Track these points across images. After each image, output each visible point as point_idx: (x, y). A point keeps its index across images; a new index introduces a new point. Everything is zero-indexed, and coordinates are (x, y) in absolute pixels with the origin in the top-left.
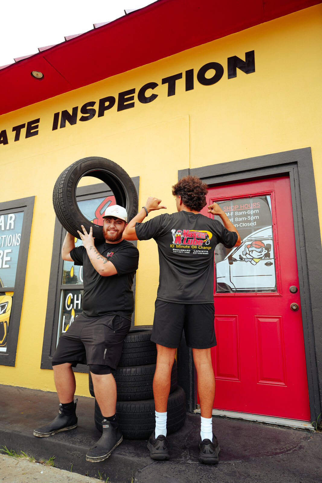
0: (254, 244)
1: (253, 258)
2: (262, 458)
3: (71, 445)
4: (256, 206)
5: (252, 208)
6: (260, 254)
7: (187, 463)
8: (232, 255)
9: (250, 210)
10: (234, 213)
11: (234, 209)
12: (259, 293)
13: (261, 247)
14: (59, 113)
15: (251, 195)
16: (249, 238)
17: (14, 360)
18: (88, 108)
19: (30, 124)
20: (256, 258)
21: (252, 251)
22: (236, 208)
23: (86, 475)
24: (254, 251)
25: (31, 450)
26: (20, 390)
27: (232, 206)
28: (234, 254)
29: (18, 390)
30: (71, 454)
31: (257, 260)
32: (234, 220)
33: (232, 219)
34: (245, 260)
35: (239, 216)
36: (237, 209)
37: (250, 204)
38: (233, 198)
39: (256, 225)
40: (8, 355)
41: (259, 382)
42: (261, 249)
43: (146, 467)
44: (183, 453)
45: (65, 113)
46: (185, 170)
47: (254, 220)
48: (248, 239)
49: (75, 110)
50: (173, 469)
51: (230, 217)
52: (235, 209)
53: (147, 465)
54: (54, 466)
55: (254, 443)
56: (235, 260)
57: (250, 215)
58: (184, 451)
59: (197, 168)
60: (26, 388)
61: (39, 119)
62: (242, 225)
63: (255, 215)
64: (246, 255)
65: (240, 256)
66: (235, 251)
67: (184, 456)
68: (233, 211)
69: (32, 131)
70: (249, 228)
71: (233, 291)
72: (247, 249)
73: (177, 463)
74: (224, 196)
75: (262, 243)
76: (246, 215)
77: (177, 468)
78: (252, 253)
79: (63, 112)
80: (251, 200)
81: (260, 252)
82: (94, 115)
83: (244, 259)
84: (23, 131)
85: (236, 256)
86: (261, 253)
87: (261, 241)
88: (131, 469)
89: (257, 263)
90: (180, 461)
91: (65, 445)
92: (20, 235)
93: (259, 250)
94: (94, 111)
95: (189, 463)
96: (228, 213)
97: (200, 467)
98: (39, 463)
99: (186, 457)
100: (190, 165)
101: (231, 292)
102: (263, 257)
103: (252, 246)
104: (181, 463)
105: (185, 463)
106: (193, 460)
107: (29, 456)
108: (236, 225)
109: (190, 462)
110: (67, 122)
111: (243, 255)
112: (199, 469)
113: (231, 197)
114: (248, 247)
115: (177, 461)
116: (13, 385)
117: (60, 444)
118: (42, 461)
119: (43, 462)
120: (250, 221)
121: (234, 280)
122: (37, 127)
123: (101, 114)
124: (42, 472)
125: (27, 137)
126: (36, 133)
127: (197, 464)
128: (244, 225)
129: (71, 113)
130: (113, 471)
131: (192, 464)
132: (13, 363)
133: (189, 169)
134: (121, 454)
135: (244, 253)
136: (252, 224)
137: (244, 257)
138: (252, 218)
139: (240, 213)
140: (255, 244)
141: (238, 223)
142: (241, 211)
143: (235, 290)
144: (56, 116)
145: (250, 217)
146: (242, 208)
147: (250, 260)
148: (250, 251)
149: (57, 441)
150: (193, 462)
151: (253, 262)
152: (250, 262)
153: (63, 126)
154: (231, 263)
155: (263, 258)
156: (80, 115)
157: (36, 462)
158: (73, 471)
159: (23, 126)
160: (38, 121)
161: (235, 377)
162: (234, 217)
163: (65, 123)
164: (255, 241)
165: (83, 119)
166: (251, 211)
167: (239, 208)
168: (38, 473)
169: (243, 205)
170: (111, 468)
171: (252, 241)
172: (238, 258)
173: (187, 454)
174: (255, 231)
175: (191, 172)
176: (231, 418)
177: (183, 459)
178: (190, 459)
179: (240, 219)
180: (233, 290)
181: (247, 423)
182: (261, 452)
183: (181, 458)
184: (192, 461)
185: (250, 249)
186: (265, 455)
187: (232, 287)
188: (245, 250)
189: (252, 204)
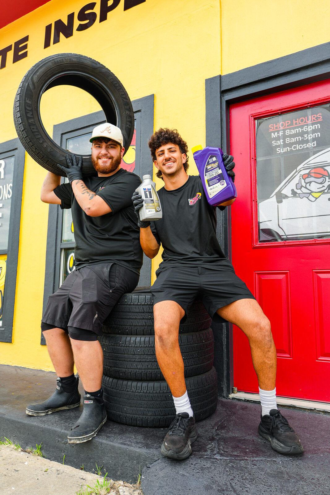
0: (313, 173)
1: (311, 193)
2: (322, 455)
3: (63, 431)
4: (317, 118)
5: (309, 122)
6: (321, 186)
7: (214, 458)
8: (281, 191)
9: (307, 125)
10: (284, 133)
11: (284, 125)
12: (319, 239)
13: (323, 175)
14: (51, 25)
15: (308, 103)
16: (306, 166)
17: (10, 336)
18: (86, 12)
19: (17, 44)
20: (316, 192)
21: (310, 182)
22: (286, 125)
23: (82, 469)
24: (313, 183)
25: (16, 436)
26: (18, 370)
27: (282, 123)
28: (283, 189)
29: (16, 370)
30: (63, 442)
31: (316, 195)
32: (284, 142)
33: (281, 141)
34: (299, 196)
35: (291, 136)
36: (288, 126)
37: (307, 117)
38: (282, 111)
39: (315, 145)
40: (3, 329)
41: (319, 358)
42: (323, 178)
43: (157, 462)
44: (210, 446)
45: (59, 23)
46: (215, 77)
47: (313, 140)
48: (304, 166)
49: (71, 17)
50: (193, 466)
51: (278, 138)
52: (285, 127)
53: (159, 459)
54: (44, 457)
55: (310, 436)
56: (286, 197)
57: (307, 133)
58: (211, 443)
59: (232, 74)
60: (25, 368)
61: (28, 37)
62: (295, 147)
63: (314, 131)
64: (300, 189)
65: (293, 190)
66: (285, 186)
67: (210, 449)
68: (283, 130)
69: (20, 53)
70: (306, 151)
71: (282, 239)
72: (303, 181)
73: (200, 458)
74: (270, 109)
75: (325, 170)
76: (302, 134)
77: (199, 464)
78: (310, 186)
79: (56, 22)
80: (309, 111)
81: (321, 183)
82: (94, 21)
83: (299, 194)
84: (10, 55)
85: (287, 191)
86: (323, 185)
87: (322, 167)
88: (138, 463)
89: (316, 198)
90: (204, 455)
91: (56, 431)
92: (12, 186)
93: (320, 180)
94: (94, 14)
95: (216, 459)
96: (276, 133)
97: (231, 464)
98: (26, 452)
99: (212, 450)
100: (221, 70)
101: (280, 241)
102: (326, 189)
103: (309, 176)
104: (205, 458)
105: (211, 458)
106: (222, 455)
107: (14, 443)
108: (287, 149)
109: (218, 457)
110: (61, 35)
111: (297, 189)
112: (230, 466)
113: (279, 110)
114: (304, 177)
115: (200, 455)
116: (10, 364)
117: (50, 429)
118: (29, 450)
119: (31, 452)
120: (307, 141)
121: (283, 224)
122: (25, 47)
123: (103, 18)
124: (26, 463)
125: (14, 61)
126: (25, 55)
127: (228, 460)
128: (298, 147)
129: (66, 22)
130: (115, 465)
131: (221, 459)
132: (9, 338)
133: (220, 76)
134: (125, 444)
135: (299, 186)
136: (310, 145)
137: (299, 191)
138: (310, 137)
139: (293, 132)
140: (315, 173)
141: (290, 145)
142: (294, 129)
143: (285, 237)
144: (48, 28)
145: (308, 136)
146: (296, 124)
147: (308, 195)
148: (306, 183)
149: (46, 426)
150: (222, 458)
151: (311, 198)
152: (307, 198)
153: (57, 41)
154: (279, 201)
155: (326, 191)
156: (77, 23)
157: (22, 451)
158: (66, 463)
159: (9, 48)
160: (26, 39)
161: (285, 353)
162: (284, 137)
163: (59, 36)
164: (315, 168)
165: (82, 28)
166: (309, 127)
167: (292, 124)
168: (20, 464)
169: (298, 119)
170: (112, 462)
171: (310, 168)
172: (289, 194)
173: (215, 447)
174: (314, 154)
175: (223, 80)
176: (279, 405)
177: (209, 452)
178: (218, 453)
179: (293, 140)
180: (282, 237)
181: (301, 412)
182: (320, 448)
183: (206, 451)
184: (220, 456)
185: (308, 180)
186: (326, 452)
187: (282, 234)
188: (300, 183)
189: (310, 117)
